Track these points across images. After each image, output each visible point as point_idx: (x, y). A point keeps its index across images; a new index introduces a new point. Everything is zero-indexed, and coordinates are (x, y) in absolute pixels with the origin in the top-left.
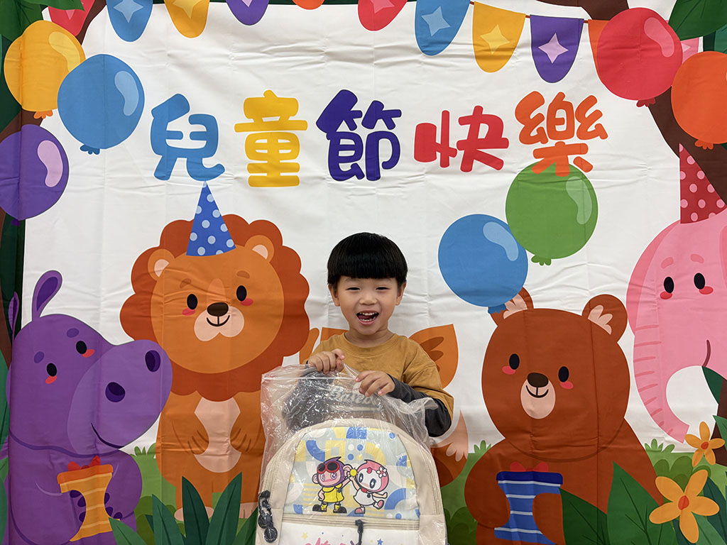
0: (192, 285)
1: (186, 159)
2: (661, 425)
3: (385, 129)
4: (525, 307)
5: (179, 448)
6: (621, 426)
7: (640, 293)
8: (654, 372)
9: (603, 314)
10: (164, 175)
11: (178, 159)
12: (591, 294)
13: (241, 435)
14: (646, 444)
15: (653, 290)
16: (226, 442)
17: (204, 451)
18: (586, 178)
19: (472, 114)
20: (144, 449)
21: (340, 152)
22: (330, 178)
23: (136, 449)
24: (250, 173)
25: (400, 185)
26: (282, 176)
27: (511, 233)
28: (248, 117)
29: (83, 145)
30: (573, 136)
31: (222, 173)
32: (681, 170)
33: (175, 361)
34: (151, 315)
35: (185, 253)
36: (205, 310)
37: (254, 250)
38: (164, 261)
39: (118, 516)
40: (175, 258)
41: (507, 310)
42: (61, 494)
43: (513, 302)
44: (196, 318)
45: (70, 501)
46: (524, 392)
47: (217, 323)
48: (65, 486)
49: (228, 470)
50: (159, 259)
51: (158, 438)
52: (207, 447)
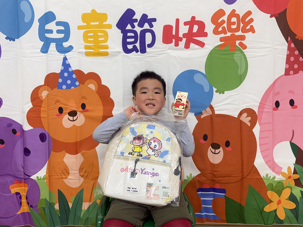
0: (61, 103)
1: (55, 43)
2: (270, 168)
3: (149, 28)
4: (211, 113)
5: (56, 176)
6: (252, 168)
7: (264, 108)
8: (268, 144)
9: (247, 117)
10: (45, 51)
11: (51, 43)
13: (84, 170)
14: (263, 176)
15: (270, 106)
16: (77, 173)
17: (67, 178)
18: (243, 53)
19: (190, 20)
20: (41, 177)
21: (127, 39)
22: (123, 52)
23: (37, 177)
24: (86, 50)
25: (155, 56)
26: (101, 51)
27: (207, 79)
28: (84, 22)
29: (6, 36)
30: (239, 31)
31: (72, 50)
32: (288, 50)
33: (53, 137)
34: (41, 116)
35: (57, 88)
36: (67, 114)
37: (89, 86)
38: (46, 91)
39: (31, 206)
40: (52, 90)
41: (203, 114)
42: (11, 194)
43: (206, 111)
44: (63, 118)
45: (16, 196)
46: (209, 151)
47: (73, 120)
48: (13, 191)
49: (78, 186)
50: (44, 91)
51: (47, 173)
52: (69, 176)
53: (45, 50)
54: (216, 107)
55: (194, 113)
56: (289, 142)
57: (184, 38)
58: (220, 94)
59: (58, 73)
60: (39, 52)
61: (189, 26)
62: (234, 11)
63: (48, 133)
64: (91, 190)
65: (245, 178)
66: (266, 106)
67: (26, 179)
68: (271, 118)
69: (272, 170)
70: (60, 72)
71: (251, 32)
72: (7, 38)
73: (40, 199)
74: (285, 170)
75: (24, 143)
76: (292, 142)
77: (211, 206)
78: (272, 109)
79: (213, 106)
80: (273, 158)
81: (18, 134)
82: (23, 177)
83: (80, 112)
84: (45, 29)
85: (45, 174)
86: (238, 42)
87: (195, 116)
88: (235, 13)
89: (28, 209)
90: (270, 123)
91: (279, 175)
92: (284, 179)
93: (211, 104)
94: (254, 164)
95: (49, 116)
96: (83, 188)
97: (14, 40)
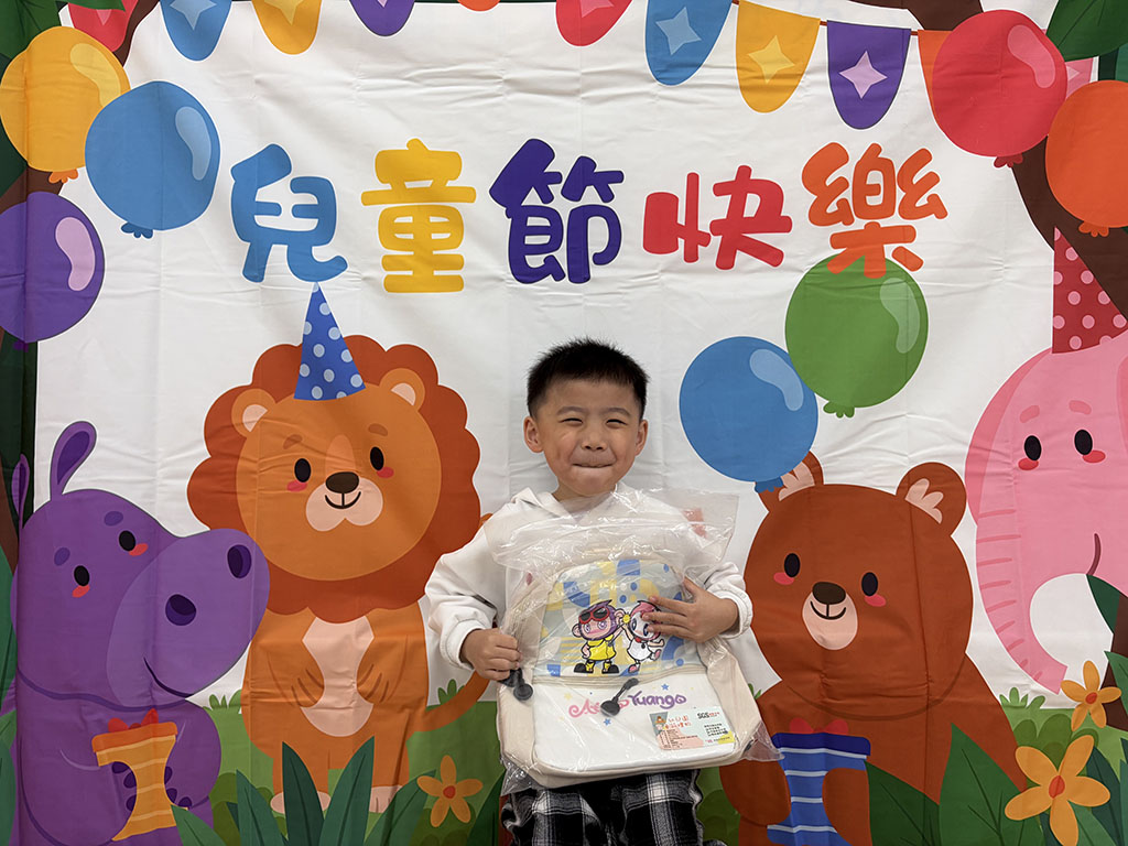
0: (303, 445)
1: (286, 246)
3: (598, 201)
4: (812, 483)
5: (278, 697)
6: (961, 667)
7: (987, 461)
8: (1010, 582)
9: (928, 492)
10: (256, 274)
11: (274, 246)
12: (911, 461)
13: (374, 676)
14: (1001, 696)
15: (1008, 456)
16: (349, 688)
17: (316, 702)
18: (913, 280)
19: (734, 179)
20: (224, 698)
21: (527, 238)
22: (510, 279)
23: (213, 698)
24: (386, 270)
25: (621, 291)
26: (439, 277)
27: (792, 366)
28: (382, 181)
29: (126, 223)
30: (892, 213)
31: (343, 270)
32: (1055, 270)
33: (275, 563)
34: (237, 490)
35: (293, 395)
36: (322, 483)
37: (394, 390)
38: (259, 407)
39: (186, 802)
40: (277, 402)
41: (784, 486)
42: (97, 769)
43: (794, 475)
44: (309, 496)
45: (112, 777)
46: (807, 611)
49: (350, 732)
50: (250, 404)
51: (245, 682)
52: (321, 695)
55: (754, 484)
56: (1083, 578)
57: (715, 234)
58: (840, 416)
60: (238, 278)
61: (730, 196)
64: (400, 745)
65: (938, 701)
67: (171, 707)
70: (301, 342)
71: (933, 215)
72: (126, 229)
74: (1075, 675)
77: (820, 800)
81: (141, 548)
83: (367, 476)
84: (257, 200)
86: (889, 249)
88: (880, 156)
92: (1072, 704)
95: (264, 490)
97: (149, 235)
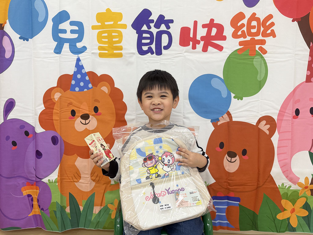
0: (73, 105)
1: (69, 44)
2: (287, 177)
3: (165, 29)
4: (228, 120)
5: (68, 179)
6: (268, 177)
8: (286, 153)
9: (265, 125)
10: (58, 52)
11: (65, 44)
12: (261, 115)
13: (96, 174)
14: (279, 185)
15: (290, 114)
16: (88, 178)
17: (79, 181)
18: (263, 57)
19: (208, 23)
20: (52, 180)
21: (143, 40)
22: (137, 54)
23: (49, 180)
24: (99, 50)
25: (172, 58)
26: (115, 53)
27: (224, 84)
28: (98, 22)
29: (20, 36)
30: (259, 35)
31: (86, 50)
32: (309, 56)
33: (66, 141)
34: (53, 119)
35: (70, 90)
36: (79, 117)
37: (101, 89)
38: (59, 93)
39: (42, 209)
40: (64, 92)
41: (220, 121)
42: (23, 196)
43: (223, 118)
44: (75, 121)
45: (27, 199)
46: (225, 160)
47: (85, 123)
48: (25, 193)
49: (89, 190)
50: (56, 92)
51: (58, 176)
52: (80, 179)
53: (58, 50)
54: (234, 113)
55: (210, 120)
56: (308, 152)
57: (202, 41)
58: (238, 100)
59: (71, 74)
60: (52, 53)
61: (207, 28)
62: (254, 14)
63: (60, 136)
64: (103, 195)
65: (260, 187)
66: (286, 114)
67: (37, 182)
68: (291, 126)
69: (289, 180)
70: (73, 73)
71: (272, 36)
72: (20, 38)
73: (52, 202)
74: (302, 181)
75: (36, 145)
76: (311, 151)
77: (225, 214)
78: (292, 117)
79: (231, 113)
80: (291, 168)
81: (31, 135)
82: (35, 180)
83: (92, 115)
84: (59, 28)
85: (57, 177)
86: (257, 47)
87: (211, 123)
88: (256, 16)
89: (39, 211)
90: (289, 132)
91: (295, 185)
92: (299, 188)
93: (228, 110)
94: (271, 173)
95: (61, 119)
96: (95, 192)
97: (28, 40)
